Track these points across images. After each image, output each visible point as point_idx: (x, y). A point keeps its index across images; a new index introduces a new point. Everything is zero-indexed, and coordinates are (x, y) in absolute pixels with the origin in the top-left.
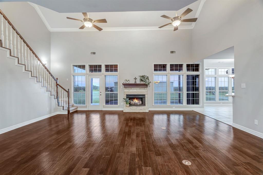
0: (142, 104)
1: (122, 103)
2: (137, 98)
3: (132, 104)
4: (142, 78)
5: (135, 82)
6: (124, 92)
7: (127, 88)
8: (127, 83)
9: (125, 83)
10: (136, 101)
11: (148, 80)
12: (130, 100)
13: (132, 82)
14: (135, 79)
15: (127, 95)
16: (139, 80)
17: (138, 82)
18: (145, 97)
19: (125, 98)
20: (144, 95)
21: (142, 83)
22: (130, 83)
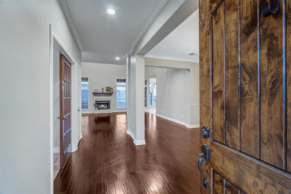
0: (108, 108)
1: (92, 108)
2: (103, 104)
3: (100, 108)
4: (108, 89)
5: (103, 92)
6: (94, 99)
7: (96, 96)
8: (96, 92)
9: (94, 92)
10: (103, 106)
11: (112, 90)
12: (98, 105)
13: (100, 91)
14: (103, 89)
15: (96, 101)
16: (106, 90)
17: (105, 91)
18: (110, 103)
19: (95, 103)
20: (109, 101)
21: (108, 92)
22: (98, 92)
